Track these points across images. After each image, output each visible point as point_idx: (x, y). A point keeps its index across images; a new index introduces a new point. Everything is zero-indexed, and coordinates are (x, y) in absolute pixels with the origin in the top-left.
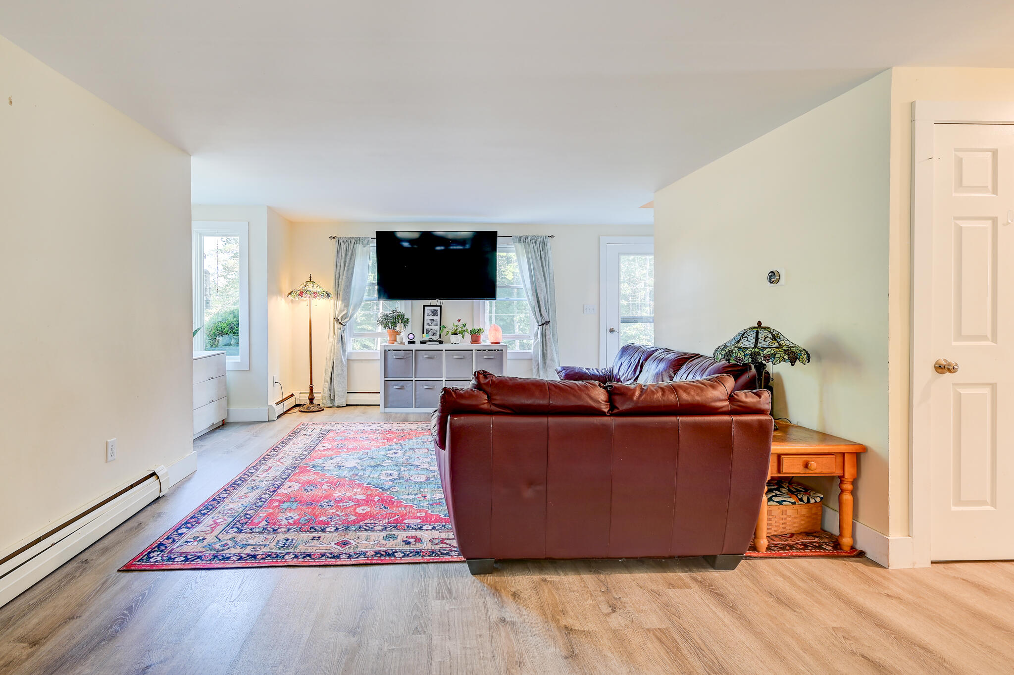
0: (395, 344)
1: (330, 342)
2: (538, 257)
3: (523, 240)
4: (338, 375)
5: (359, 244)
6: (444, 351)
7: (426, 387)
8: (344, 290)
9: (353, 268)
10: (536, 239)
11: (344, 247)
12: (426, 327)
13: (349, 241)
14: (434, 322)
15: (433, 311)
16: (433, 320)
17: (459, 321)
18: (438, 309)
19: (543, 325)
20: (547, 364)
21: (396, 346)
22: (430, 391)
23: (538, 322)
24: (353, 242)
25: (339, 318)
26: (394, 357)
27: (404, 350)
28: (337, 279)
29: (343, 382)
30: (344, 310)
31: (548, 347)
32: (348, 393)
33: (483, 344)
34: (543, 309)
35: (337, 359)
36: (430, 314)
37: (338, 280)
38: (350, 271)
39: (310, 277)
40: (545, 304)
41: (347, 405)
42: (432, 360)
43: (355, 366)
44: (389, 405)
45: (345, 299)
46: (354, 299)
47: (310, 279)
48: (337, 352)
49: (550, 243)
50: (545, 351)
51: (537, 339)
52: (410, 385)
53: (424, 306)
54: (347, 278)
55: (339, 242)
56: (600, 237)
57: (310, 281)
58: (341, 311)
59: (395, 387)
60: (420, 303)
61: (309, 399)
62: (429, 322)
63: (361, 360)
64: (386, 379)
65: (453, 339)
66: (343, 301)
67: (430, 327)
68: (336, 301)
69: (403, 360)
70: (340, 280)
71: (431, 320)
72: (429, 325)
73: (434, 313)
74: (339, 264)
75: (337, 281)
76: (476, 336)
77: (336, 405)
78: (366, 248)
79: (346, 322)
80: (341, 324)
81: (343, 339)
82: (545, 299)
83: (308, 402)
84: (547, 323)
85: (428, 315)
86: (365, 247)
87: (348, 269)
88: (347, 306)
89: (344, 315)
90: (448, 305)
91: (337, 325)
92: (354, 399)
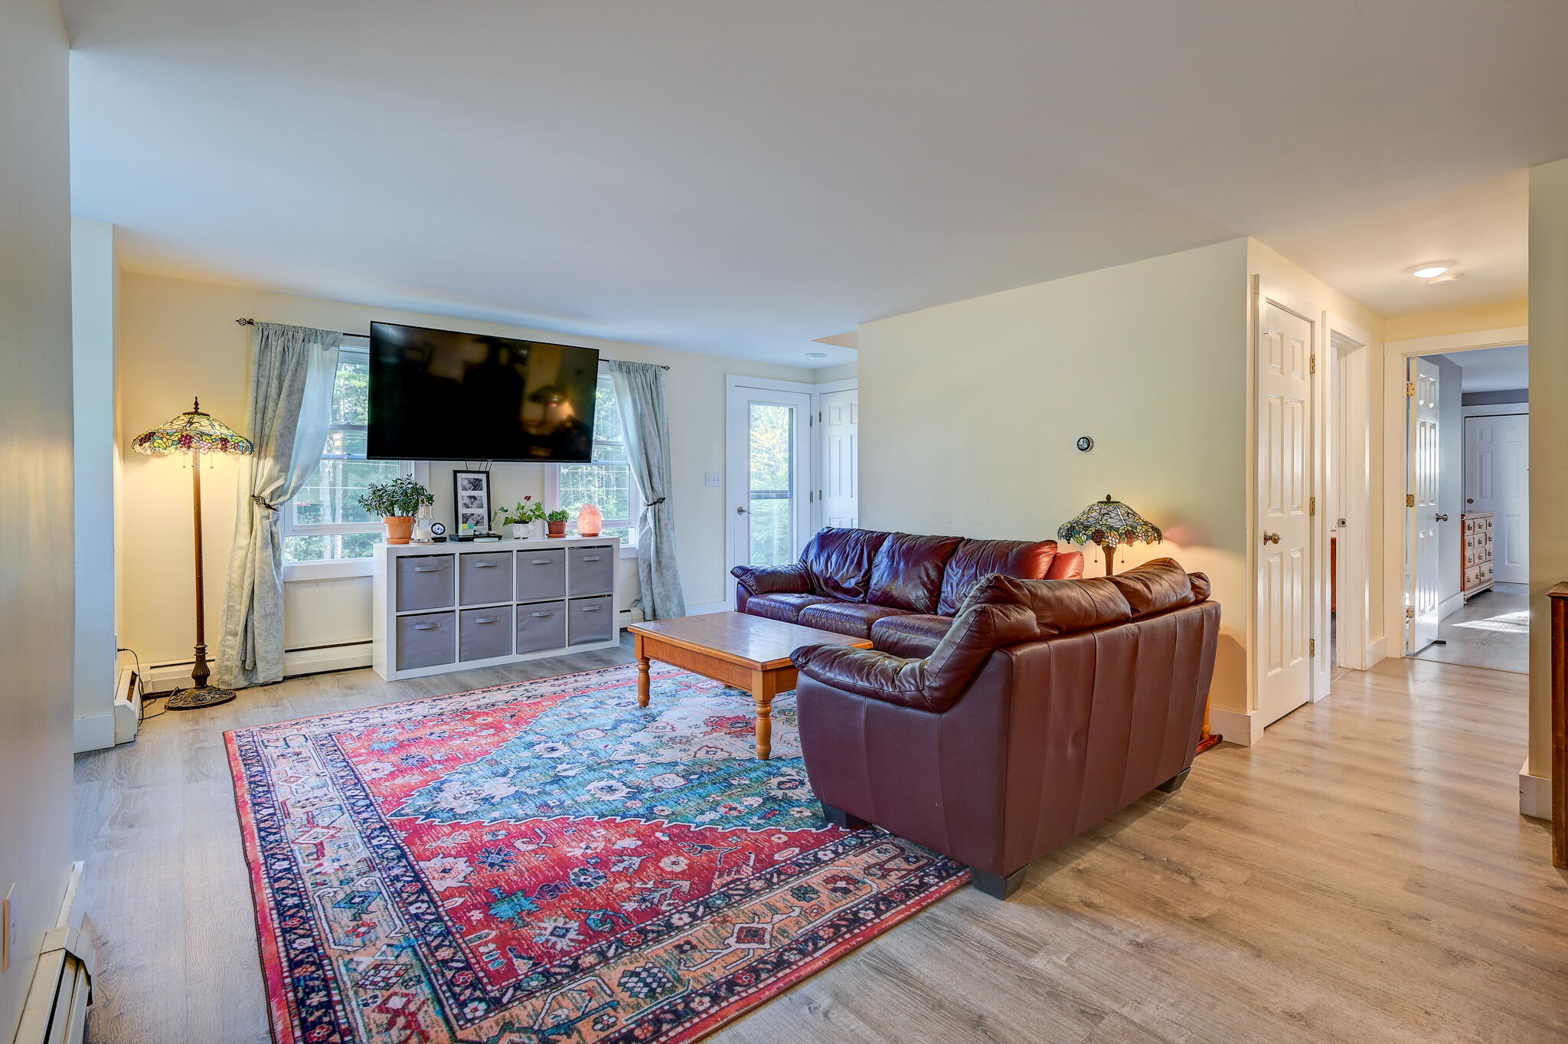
0: (412, 545)
1: (240, 548)
2: (649, 396)
3: (626, 368)
4: (265, 616)
5: (315, 342)
6: (515, 553)
7: (482, 621)
8: (282, 435)
9: (303, 390)
10: (645, 368)
11: (277, 345)
12: (462, 510)
13: (290, 334)
14: (477, 502)
15: (472, 481)
16: (474, 498)
17: (528, 498)
18: (483, 477)
19: (655, 503)
20: (663, 565)
21: (412, 548)
22: (489, 627)
23: (647, 499)
24: (300, 336)
25: (266, 494)
26: (418, 569)
27: (434, 556)
28: (259, 411)
29: (277, 630)
30: (278, 478)
31: (665, 539)
32: (286, 651)
33: (568, 538)
34: (656, 479)
35: (263, 583)
36: (467, 487)
37: (261, 412)
38: (295, 397)
39: (196, 404)
40: (659, 472)
41: (286, 679)
42: (491, 570)
43: (302, 594)
44: (405, 664)
45: (283, 455)
46: (301, 456)
47: (196, 408)
48: (261, 567)
49: (665, 377)
50: (659, 545)
51: (644, 527)
52: (449, 619)
53: (455, 472)
54: (289, 411)
55: (265, 333)
56: (727, 376)
57: (196, 412)
58: (270, 480)
59: (418, 627)
60: (446, 468)
61: (194, 677)
62: (467, 501)
63: (317, 582)
64: (399, 614)
65: (519, 530)
66: (276, 458)
67: (468, 511)
68: (255, 459)
69: (436, 576)
70: (269, 414)
71: (470, 497)
72: (466, 506)
73: (476, 485)
74: (264, 381)
75: (259, 416)
76: (556, 525)
77: (261, 680)
78: (328, 352)
79: (281, 504)
80: (269, 507)
81: (276, 540)
82: (658, 462)
83: (193, 683)
84: (661, 500)
85: (464, 489)
86: (326, 350)
87: (290, 394)
88: (285, 469)
89: (277, 489)
90: (501, 471)
91: (259, 511)
92: (301, 663)
